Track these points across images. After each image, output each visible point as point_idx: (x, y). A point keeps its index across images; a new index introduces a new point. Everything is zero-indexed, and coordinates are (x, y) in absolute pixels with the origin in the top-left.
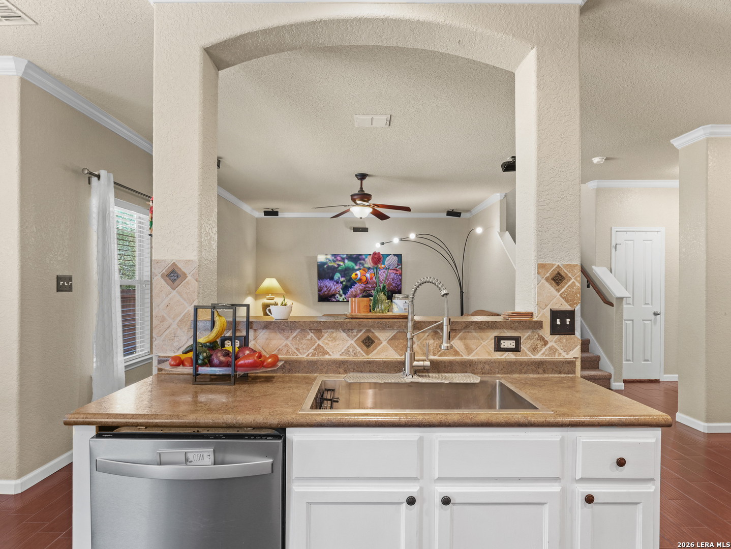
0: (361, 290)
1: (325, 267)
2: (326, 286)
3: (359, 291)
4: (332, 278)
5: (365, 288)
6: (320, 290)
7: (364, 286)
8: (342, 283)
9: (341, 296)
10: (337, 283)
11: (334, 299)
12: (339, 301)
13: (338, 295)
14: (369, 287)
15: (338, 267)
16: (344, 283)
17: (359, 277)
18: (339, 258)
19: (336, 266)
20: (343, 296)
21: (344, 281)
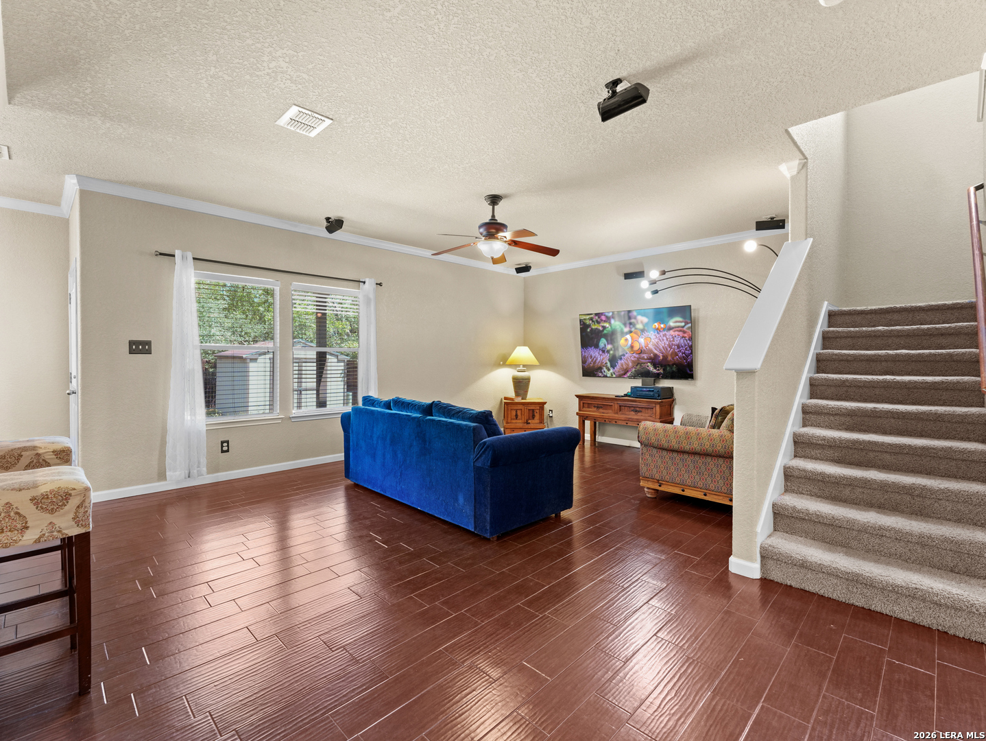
0: (633, 362)
1: (589, 330)
2: (591, 357)
3: (630, 364)
4: (597, 346)
5: (638, 359)
6: (584, 362)
7: (637, 356)
8: (608, 352)
9: (609, 370)
10: (603, 351)
11: (600, 374)
12: (606, 376)
13: (605, 369)
14: (643, 358)
15: (603, 331)
16: (611, 352)
17: (630, 343)
18: (603, 318)
19: (600, 328)
20: (611, 371)
21: (611, 349)
